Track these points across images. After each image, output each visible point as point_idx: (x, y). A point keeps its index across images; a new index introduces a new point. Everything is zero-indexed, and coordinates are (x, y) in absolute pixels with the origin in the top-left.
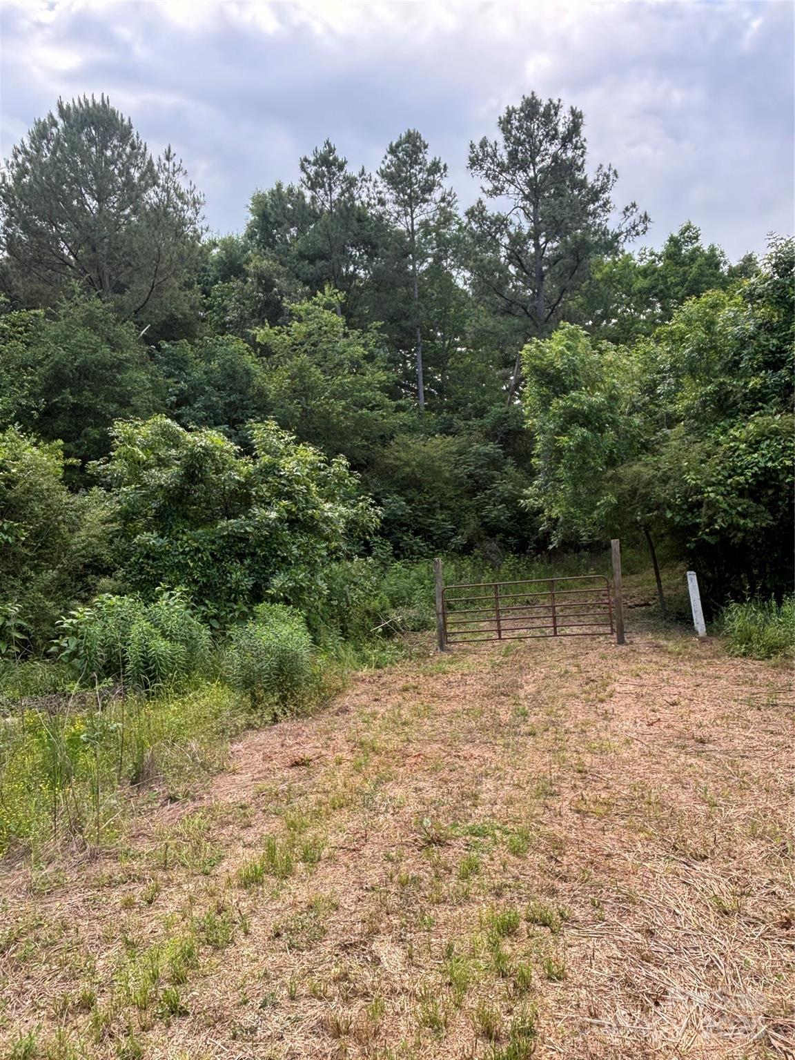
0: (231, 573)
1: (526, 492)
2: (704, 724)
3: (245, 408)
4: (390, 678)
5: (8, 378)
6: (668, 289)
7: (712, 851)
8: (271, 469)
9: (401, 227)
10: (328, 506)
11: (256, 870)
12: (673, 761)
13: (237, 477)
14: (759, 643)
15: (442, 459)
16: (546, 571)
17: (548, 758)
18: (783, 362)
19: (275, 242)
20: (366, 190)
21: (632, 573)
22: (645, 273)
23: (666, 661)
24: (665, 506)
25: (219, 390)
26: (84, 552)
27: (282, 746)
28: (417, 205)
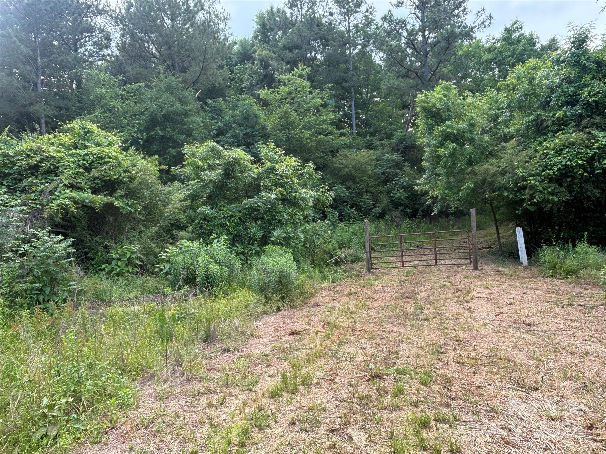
0: (250, 229)
1: (418, 181)
2: (530, 315)
3: (255, 136)
4: (341, 288)
5: (126, 122)
6: (503, 59)
7: (541, 386)
8: (271, 170)
9: (342, 28)
10: (304, 190)
11: (278, 388)
12: (513, 336)
13: (252, 175)
14: (561, 269)
15: (367, 163)
16: (428, 228)
17: (437, 333)
18: (578, 101)
19: (269, 40)
20: (322, 7)
21: (480, 229)
22: (489, 50)
23: (504, 280)
24: (503, 188)
25: (240, 126)
26: (171, 217)
27: (284, 323)
28: (352, 14)
